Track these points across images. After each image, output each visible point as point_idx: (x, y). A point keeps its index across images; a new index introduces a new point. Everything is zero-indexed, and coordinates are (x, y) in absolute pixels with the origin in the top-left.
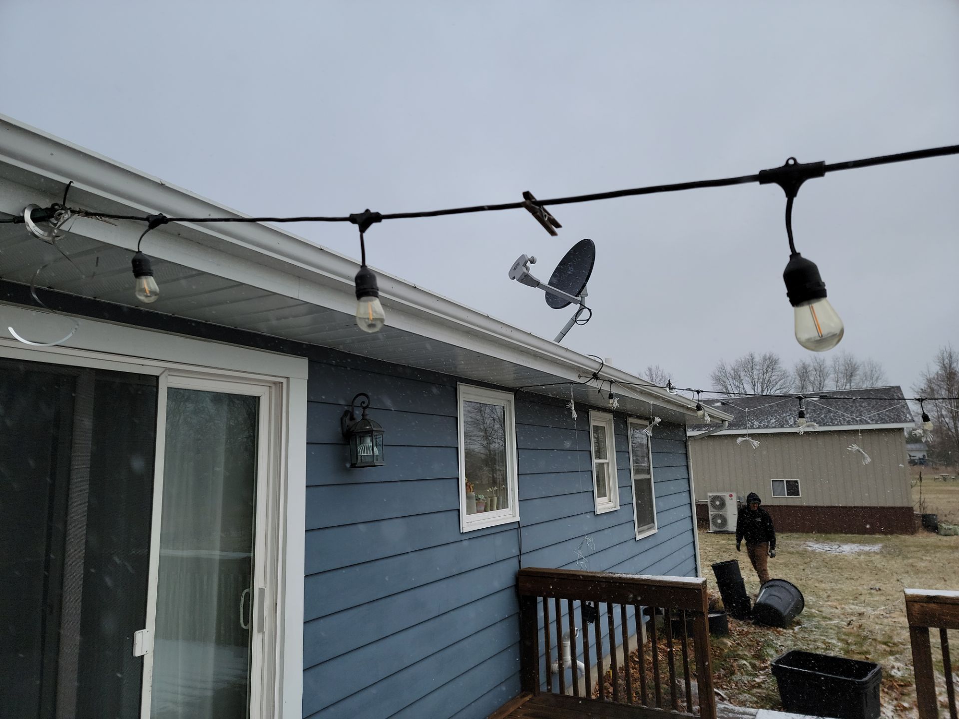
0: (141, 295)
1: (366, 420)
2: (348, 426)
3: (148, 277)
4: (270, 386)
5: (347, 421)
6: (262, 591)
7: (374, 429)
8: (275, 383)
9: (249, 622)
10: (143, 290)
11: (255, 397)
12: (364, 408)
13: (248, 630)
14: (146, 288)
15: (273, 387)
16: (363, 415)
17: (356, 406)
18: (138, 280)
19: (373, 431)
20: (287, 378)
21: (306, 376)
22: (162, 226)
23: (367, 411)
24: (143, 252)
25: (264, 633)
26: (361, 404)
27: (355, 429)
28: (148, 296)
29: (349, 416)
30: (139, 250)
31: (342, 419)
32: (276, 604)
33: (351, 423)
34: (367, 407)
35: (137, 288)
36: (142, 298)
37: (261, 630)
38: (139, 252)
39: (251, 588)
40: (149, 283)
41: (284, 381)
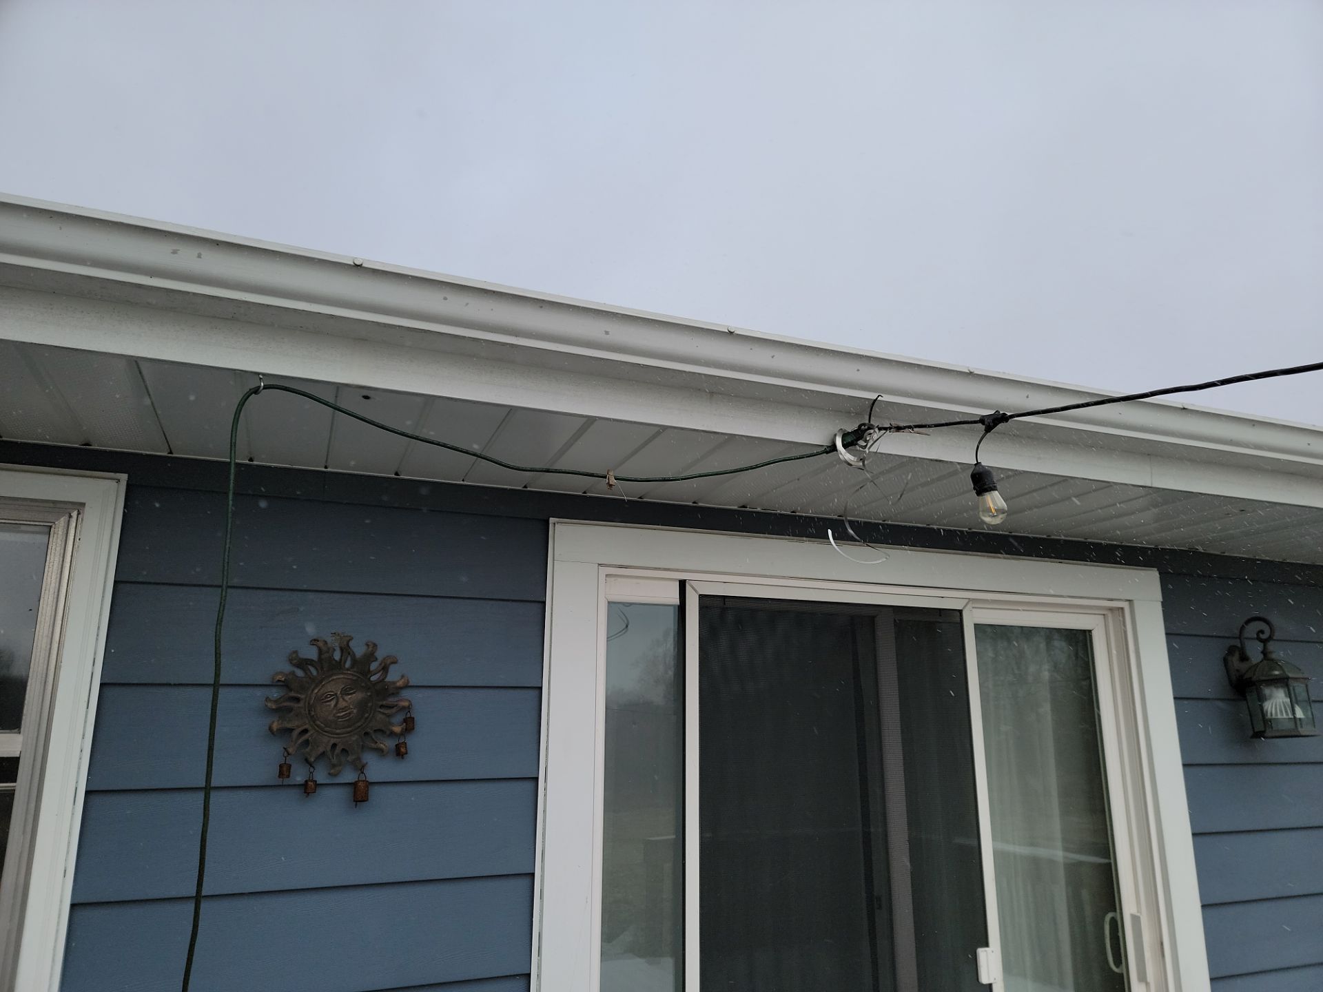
0: (985, 516)
1: (1272, 660)
2: (1238, 670)
3: (992, 492)
4: (1104, 615)
5: (1235, 661)
6: (1136, 920)
7: (1290, 675)
8: (1111, 609)
9: (1121, 963)
10: (989, 510)
11: (1084, 632)
12: (1265, 642)
13: (1122, 974)
14: (992, 506)
15: (1110, 615)
16: (1265, 653)
17: (1246, 638)
18: (981, 497)
19: (1288, 678)
20: (1129, 600)
21: (1158, 595)
22: (1001, 427)
23: (1271, 646)
24: (983, 464)
25: (1147, 984)
26: (1258, 634)
27: (1254, 674)
28: (994, 516)
29: (1237, 655)
30: (977, 461)
31: (1225, 661)
32: (1162, 944)
33: (1244, 666)
34: (1270, 638)
35: (981, 509)
36: (987, 519)
37: (1143, 978)
38: (978, 464)
39: (1118, 911)
40: (994, 500)
41: (1125, 605)
